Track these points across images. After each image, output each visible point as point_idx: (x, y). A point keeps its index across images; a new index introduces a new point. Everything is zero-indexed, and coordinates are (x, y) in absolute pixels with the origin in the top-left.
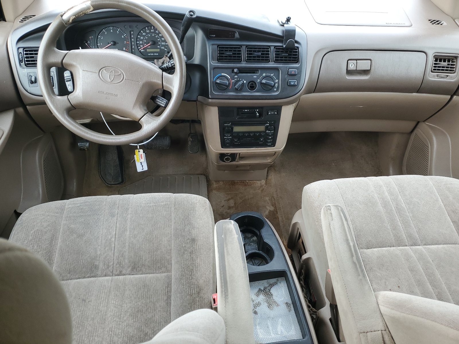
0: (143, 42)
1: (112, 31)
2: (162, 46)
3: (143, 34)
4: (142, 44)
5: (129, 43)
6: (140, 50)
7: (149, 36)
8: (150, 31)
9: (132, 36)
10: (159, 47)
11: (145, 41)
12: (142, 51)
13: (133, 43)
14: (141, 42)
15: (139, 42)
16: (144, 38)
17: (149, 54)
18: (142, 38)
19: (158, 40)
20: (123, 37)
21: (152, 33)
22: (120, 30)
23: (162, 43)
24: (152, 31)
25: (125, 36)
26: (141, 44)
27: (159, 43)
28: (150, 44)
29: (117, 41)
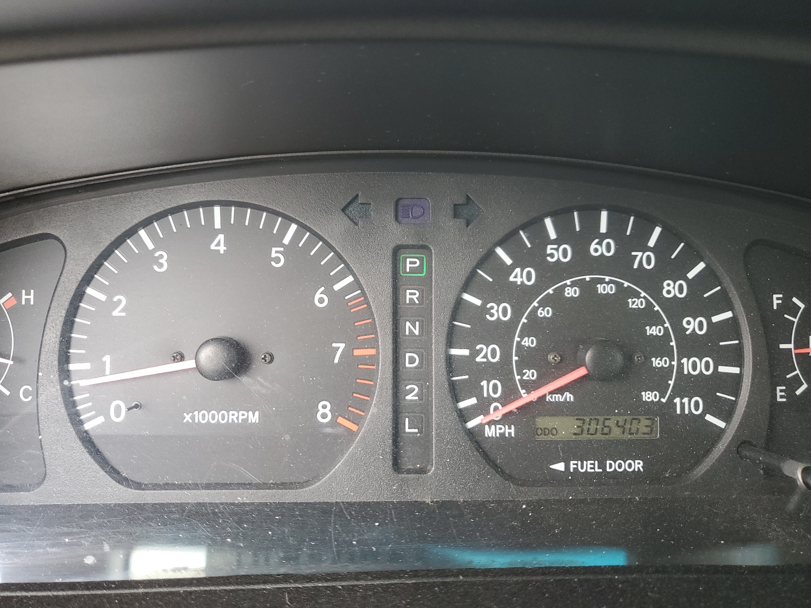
0: (506, 356)
1: (219, 244)
2: (680, 391)
3: (518, 277)
4: (501, 371)
5: (373, 360)
6: (471, 424)
7: (571, 292)
8: (581, 250)
9: (411, 295)
10: (649, 396)
11: (528, 342)
12: (490, 432)
13: (411, 360)
14: (488, 353)
15: (471, 347)
16: (517, 315)
17: (560, 467)
18: (499, 312)
19: (653, 331)
20: (320, 299)
21: (603, 265)
22: (296, 237)
23: (687, 364)
24: (597, 249)
25: (348, 289)
26: (489, 370)
27: (657, 362)
28: (581, 372)
29: (257, 343)
